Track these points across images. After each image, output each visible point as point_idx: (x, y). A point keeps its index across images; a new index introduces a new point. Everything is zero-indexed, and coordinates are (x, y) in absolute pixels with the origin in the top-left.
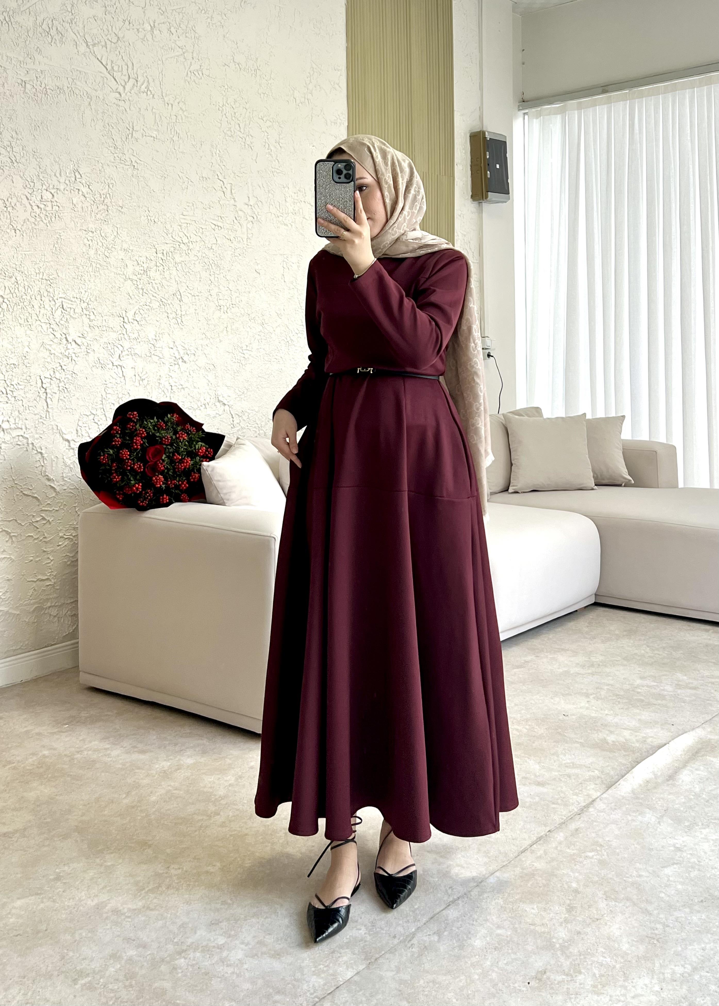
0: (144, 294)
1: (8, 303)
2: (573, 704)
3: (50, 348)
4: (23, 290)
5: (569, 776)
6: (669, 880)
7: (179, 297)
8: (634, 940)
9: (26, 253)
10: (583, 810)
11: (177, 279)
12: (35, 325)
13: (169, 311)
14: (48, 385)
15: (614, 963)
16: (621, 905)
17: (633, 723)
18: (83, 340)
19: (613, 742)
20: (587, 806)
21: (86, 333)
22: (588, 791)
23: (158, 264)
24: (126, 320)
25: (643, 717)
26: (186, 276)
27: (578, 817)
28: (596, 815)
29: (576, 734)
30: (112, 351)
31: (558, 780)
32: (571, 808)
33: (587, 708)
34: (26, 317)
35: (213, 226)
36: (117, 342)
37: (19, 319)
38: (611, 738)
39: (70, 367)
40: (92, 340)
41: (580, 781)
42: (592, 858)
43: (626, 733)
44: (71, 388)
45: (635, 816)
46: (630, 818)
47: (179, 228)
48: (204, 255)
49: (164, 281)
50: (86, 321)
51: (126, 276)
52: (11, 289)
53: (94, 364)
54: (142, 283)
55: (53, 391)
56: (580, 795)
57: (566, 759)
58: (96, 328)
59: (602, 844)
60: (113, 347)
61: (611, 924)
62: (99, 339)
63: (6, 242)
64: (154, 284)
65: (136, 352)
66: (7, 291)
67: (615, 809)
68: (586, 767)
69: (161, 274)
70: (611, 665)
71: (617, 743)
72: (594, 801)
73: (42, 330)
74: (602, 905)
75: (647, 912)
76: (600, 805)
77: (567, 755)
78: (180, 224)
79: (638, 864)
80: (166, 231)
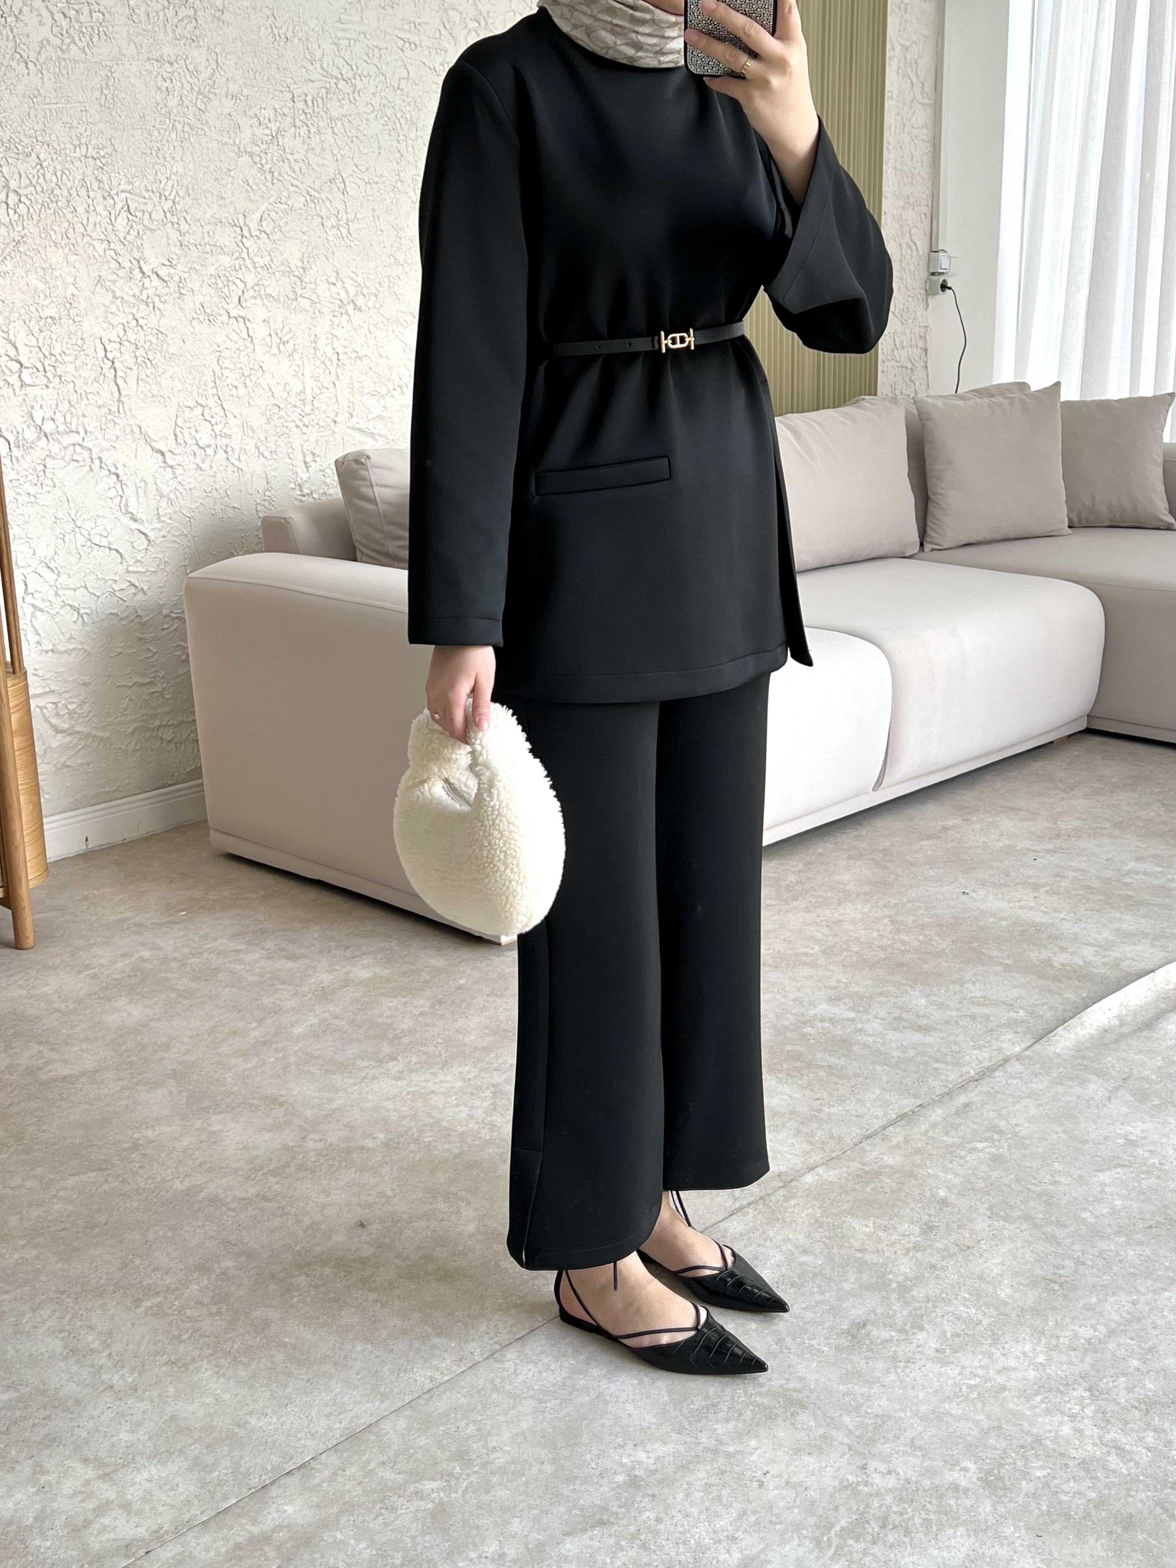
0: (275, 181)
1: (28, 203)
2: (1009, 901)
3: (112, 287)
4: (54, 179)
5: (973, 1018)
6: (1102, 1191)
7: (342, 186)
8: (1020, 1283)
9: (51, 106)
10: (986, 1073)
11: (335, 151)
12: (82, 244)
13: (324, 213)
14: (116, 354)
15: (980, 1317)
16: (1012, 1226)
17: (1106, 935)
18: (172, 271)
19: (1063, 964)
20: (991, 1070)
21: (175, 257)
22: (999, 1044)
23: (298, 123)
24: (246, 233)
25: (1124, 926)
26: (352, 145)
27: (973, 1084)
28: (1004, 1083)
29: (1001, 950)
30: (226, 290)
31: (953, 1023)
32: (965, 1069)
33: (1031, 909)
34: (64, 230)
35: (401, 43)
36: (234, 273)
37: (52, 233)
38: (1060, 959)
39: (153, 321)
40: (186, 270)
41: (990, 1026)
42: (982, 1151)
43: (1088, 952)
44: (158, 358)
45: (1070, 1087)
46: (1061, 1089)
47: (336, 49)
48: (384, 102)
49: (311, 156)
50: (174, 236)
51: (239, 148)
52: (31, 177)
53: (195, 316)
54: (270, 161)
55: (126, 364)
56: (985, 1049)
57: (975, 991)
58: (193, 248)
59: (1004, 1129)
60: (226, 283)
61: (990, 1257)
62: (201, 268)
63: (12, 87)
64: (292, 162)
65: (269, 291)
66: (25, 181)
67: (1040, 1074)
68: (1006, 1004)
69: (304, 143)
70: (1090, 836)
71: (1068, 968)
72: (1006, 1060)
73: (95, 254)
74: (981, 1224)
75: (1052, 1239)
76: (1015, 1067)
77: (978, 984)
78: (336, 40)
79: (1056, 1164)
80: (309, 57)
